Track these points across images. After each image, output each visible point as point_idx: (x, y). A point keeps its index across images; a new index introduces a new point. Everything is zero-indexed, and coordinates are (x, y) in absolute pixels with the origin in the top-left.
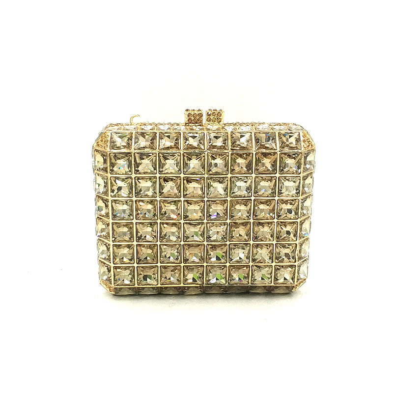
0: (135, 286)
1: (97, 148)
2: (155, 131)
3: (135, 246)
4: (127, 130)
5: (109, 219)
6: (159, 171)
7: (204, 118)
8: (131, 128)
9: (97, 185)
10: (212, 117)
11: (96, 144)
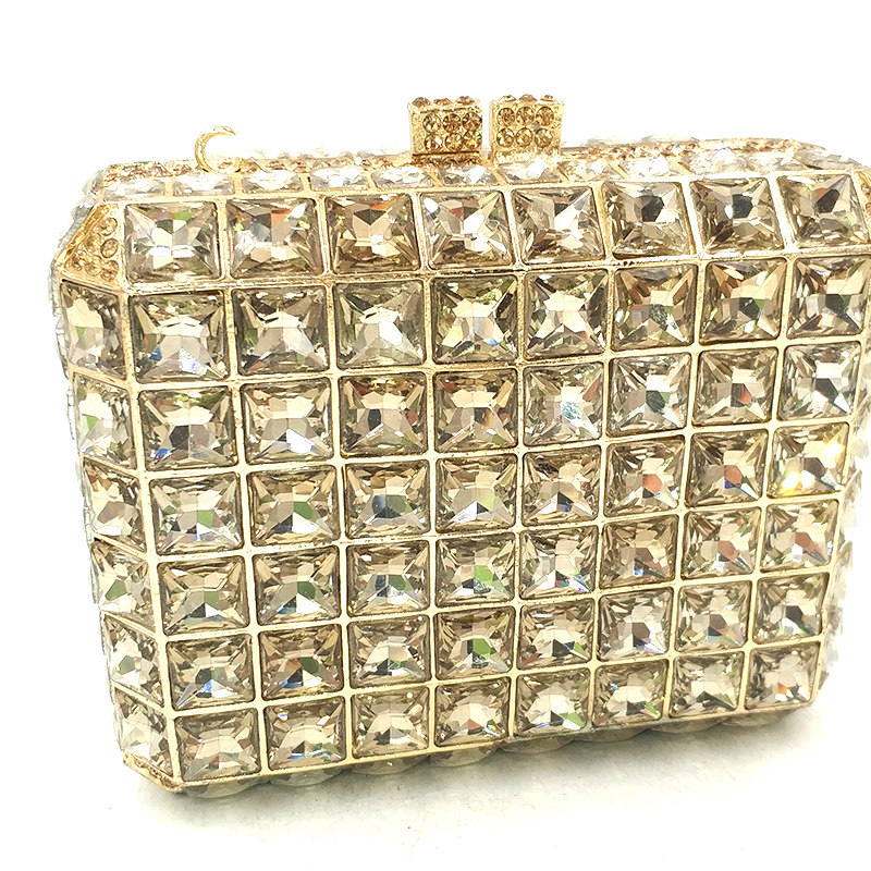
0: (261, 773)
1: (71, 275)
2: (307, 193)
3: (255, 641)
4: (194, 193)
5: (145, 551)
6: (339, 356)
7: (487, 132)
8: (205, 184)
9: (84, 420)
10: (516, 127)
11: (63, 258)
